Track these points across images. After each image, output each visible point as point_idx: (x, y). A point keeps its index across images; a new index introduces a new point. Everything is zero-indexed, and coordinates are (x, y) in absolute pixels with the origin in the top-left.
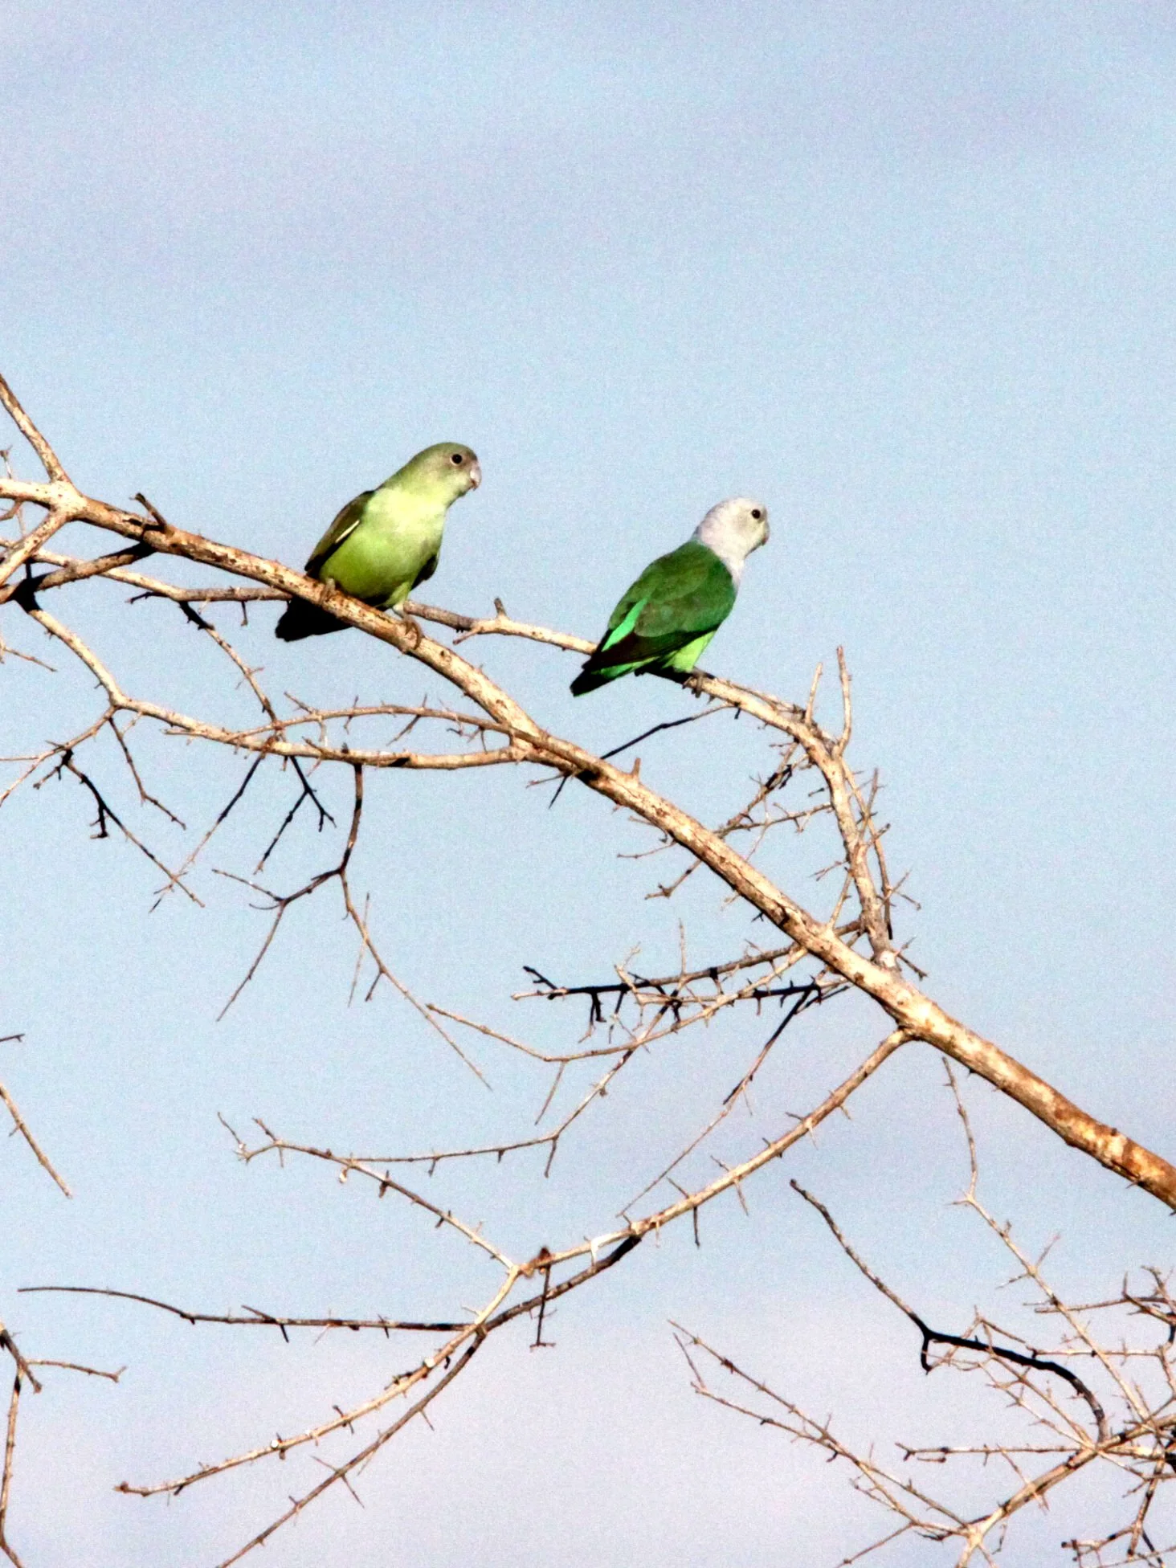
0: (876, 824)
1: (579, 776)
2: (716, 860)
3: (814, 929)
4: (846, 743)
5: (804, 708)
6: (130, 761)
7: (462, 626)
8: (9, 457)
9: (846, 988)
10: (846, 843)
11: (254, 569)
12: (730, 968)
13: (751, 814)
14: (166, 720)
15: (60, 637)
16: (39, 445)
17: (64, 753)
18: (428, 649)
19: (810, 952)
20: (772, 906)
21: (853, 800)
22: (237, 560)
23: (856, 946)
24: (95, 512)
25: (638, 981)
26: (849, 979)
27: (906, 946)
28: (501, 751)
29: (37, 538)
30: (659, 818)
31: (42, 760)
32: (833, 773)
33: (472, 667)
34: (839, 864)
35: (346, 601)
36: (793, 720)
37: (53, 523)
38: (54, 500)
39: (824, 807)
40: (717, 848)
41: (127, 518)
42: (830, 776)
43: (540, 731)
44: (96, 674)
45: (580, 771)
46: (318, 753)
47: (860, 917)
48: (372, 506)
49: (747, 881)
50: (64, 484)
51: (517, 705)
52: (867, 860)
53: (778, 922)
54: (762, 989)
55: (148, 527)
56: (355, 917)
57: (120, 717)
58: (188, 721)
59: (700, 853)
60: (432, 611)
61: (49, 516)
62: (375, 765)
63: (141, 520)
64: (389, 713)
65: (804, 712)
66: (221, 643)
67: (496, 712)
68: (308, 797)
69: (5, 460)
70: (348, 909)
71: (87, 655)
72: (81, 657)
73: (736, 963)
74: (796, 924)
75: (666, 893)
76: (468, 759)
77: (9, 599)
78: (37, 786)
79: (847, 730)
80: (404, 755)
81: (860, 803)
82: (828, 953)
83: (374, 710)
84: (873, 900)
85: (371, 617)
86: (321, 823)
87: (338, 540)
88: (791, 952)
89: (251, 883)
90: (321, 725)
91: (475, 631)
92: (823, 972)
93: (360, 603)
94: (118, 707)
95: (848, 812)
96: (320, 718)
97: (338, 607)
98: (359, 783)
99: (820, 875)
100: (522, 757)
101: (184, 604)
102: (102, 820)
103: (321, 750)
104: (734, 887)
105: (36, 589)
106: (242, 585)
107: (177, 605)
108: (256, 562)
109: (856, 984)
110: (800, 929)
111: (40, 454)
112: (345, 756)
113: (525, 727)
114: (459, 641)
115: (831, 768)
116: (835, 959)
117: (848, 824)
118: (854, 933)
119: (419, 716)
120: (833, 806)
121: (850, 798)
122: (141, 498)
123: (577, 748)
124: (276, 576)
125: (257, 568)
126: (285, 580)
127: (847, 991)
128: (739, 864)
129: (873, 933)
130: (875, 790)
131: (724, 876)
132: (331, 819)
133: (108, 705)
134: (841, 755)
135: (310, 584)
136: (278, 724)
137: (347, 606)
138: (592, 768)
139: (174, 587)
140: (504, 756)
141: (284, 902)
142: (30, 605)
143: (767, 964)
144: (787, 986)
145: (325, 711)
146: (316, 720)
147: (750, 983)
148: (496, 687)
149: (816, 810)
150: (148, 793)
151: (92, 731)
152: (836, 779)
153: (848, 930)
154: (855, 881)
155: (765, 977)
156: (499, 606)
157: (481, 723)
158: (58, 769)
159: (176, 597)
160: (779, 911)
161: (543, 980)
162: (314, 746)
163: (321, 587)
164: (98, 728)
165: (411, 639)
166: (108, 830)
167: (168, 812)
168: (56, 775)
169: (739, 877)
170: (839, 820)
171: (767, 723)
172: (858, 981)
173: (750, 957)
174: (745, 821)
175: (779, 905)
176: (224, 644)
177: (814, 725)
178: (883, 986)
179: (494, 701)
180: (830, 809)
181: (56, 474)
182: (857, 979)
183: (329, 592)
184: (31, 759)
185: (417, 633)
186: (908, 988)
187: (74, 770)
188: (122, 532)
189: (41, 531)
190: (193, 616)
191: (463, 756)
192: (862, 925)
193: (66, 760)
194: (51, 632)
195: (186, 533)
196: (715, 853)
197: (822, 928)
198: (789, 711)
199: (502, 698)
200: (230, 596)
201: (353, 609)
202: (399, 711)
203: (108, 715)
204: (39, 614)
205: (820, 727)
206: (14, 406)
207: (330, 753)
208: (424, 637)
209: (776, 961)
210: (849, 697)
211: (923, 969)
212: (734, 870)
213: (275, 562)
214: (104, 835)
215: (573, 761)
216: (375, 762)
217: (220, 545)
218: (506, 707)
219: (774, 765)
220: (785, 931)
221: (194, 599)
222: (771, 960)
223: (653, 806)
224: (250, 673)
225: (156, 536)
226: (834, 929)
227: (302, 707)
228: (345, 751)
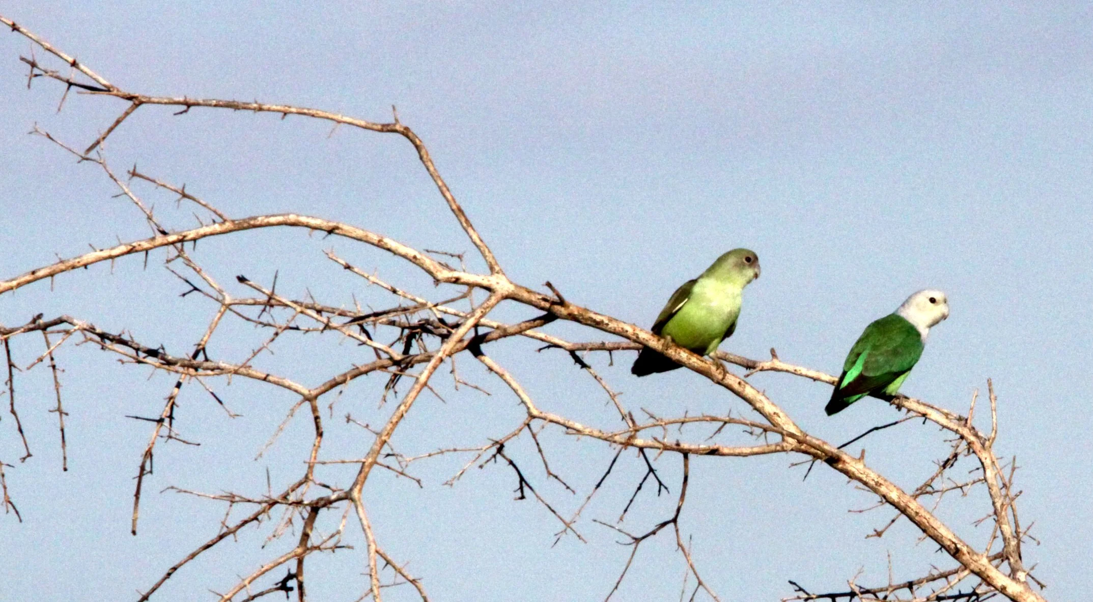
0: (1013, 491)
1: (827, 461)
2: (913, 514)
3: (975, 558)
4: (994, 439)
5: (966, 417)
6: (540, 451)
7: (750, 366)
8: (463, 259)
9: (995, 595)
10: (994, 503)
11: (620, 329)
12: (920, 582)
13: (933, 484)
14: (563, 425)
15: (496, 373)
16: (484, 251)
17: (498, 446)
18: (731, 380)
19: (973, 572)
20: (948, 543)
21: (998, 475)
22: (610, 323)
23: (1001, 568)
24: (520, 294)
25: (862, 590)
26: (996, 589)
27: (1032, 568)
28: (777, 445)
29: (483, 310)
30: (877, 487)
31: (485, 450)
32: (986, 459)
33: (758, 392)
34: (990, 516)
35: (678, 350)
36: (959, 425)
37: (493, 300)
38: (494, 286)
39: (980, 480)
40: (913, 506)
41: (540, 297)
42: (983, 460)
43: (801, 432)
44: (519, 396)
45: (827, 457)
46: (661, 446)
47: (1003, 550)
48: (697, 289)
49: (933, 527)
50: (500, 275)
51: (786, 415)
52: (1007, 515)
53: (952, 553)
54: (942, 595)
55: (553, 303)
56: (683, 550)
57: (535, 424)
58: (578, 426)
59: (903, 509)
60: (731, 357)
61: (490, 296)
62: (697, 453)
63: (549, 299)
64: (707, 421)
65: (966, 420)
66: (596, 377)
67: (773, 420)
68: (651, 475)
69: (461, 260)
70: (679, 545)
71: (514, 384)
72: (510, 385)
73: (924, 579)
74: (964, 554)
75: (879, 534)
76: (756, 450)
77: (465, 348)
78: (481, 467)
79: (994, 432)
80: (715, 447)
81: (1002, 478)
82: (984, 572)
83: (698, 419)
84: (1011, 539)
85: (694, 360)
86: (660, 491)
87: (674, 311)
88: (959, 572)
89: (617, 528)
90: (664, 429)
91: (758, 369)
92: (980, 584)
93: (687, 351)
94: (533, 417)
95: (995, 483)
96: (663, 423)
97: (673, 353)
98: (686, 466)
99: (977, 523)
100: (790, 449)
101: (572, 353)
102: (521, 488)
103: (663, 444)
104: (924, 531)
105: (482, 343)
106: (610, 340)
107: (568, 353)
108: (622, 325)
109: (1001, 592)
110: (966, 557)
111: (485, 257)
112: (678, 448)
113: (793, 430)
114: (748, 376)
115: (984, 455)
116: (988, 577)
117: (995, 490)
118: (1000, 560)
119: (725, 423)
120: (985, 480)
121: (996, 475)
122: (549, 285)
123: (824, 443)
124: (634, 334)
125: (622, 329)
126: (640, 336)
127: (995, 597)
128: (928, 516)
129: (1012, 560)
130: (1013, 469)
131: (918, 524)
132: (666, 488)
133: (526, 416)
134: (990, 447)
135: (656, 339)
136: (637, 428)
137: (679, 353)
138: (834, 456)
139: (566, 342)
140: (778, 448)
141: (637, 540)
142: (477, 353)
143: (944, 579)
144: (957, 593)
145: (666, 419)
146: (661, 425)
147: (934, 592)
148: (773, 404)
149: (974, 482)
150: (552, 471)
151: (516, 432)
152: (987, 462)
153: (995, 558)
154: (1000, 527)
155: (944, 588)
156: (773, 354)
157: (765, 426)
158: (494, 456)
159: (567, 348)
160: (953, 546)
161: (801, 589)
162: (659, 442)
163: (662, 341)
164: (520, 430)
165: (720, 373)
166: (525, 494)
167: (565, 484)
168: (493, 460)
169: (927, 524)
170: (990, 488)
171: (944, 427)
172: (1003, 590)
173: (934, 576)
174: (929, 489)
175: (953, 543)
176: (598, 378)
177: (973, 428)
178: (1019, 594)
179: (772, 412)
180: (984, 481)
181: (495, 270)
182: (1002, 589)
183: (668, 344)
184: (478, 450)
185: (724, 370)
186: (1035, 595)
187: (504, 456)
188: (536, 306)
189: (485, 305)
190: (578, 360)
191: (752, 448)
192: (1004, 555)
193: (500, 450)
194: (491, 369)
195: (577, 307)
196: (912, 510)
197: (980, 557)
198: (956, 419)
199: (778, 411)
200: (602, 347)
201: (683, 355)
202: (714, 419)
203: (527, 422)
204: (483, 358)
205: (977, 429)
206: (468, 226)
207: (669, 446)
208: (727, 372)
209: (949, 577)
210: (995, 410)
211: (1043, 582)
212: (924, 520)
213: (634, 325)
214: (523, 497)
215: (823, 451)
216: (697, 452)
217: (599, 314)
218: (779, 417)
219: (947, 454)
220: (957, 558)
221: (579, 349)
222: (946, 577)
223: (873, 480)
224: (615, 396)
225: (558, 309)
226: (987, 557)
227: (652, 417)
228: (678, 445)
